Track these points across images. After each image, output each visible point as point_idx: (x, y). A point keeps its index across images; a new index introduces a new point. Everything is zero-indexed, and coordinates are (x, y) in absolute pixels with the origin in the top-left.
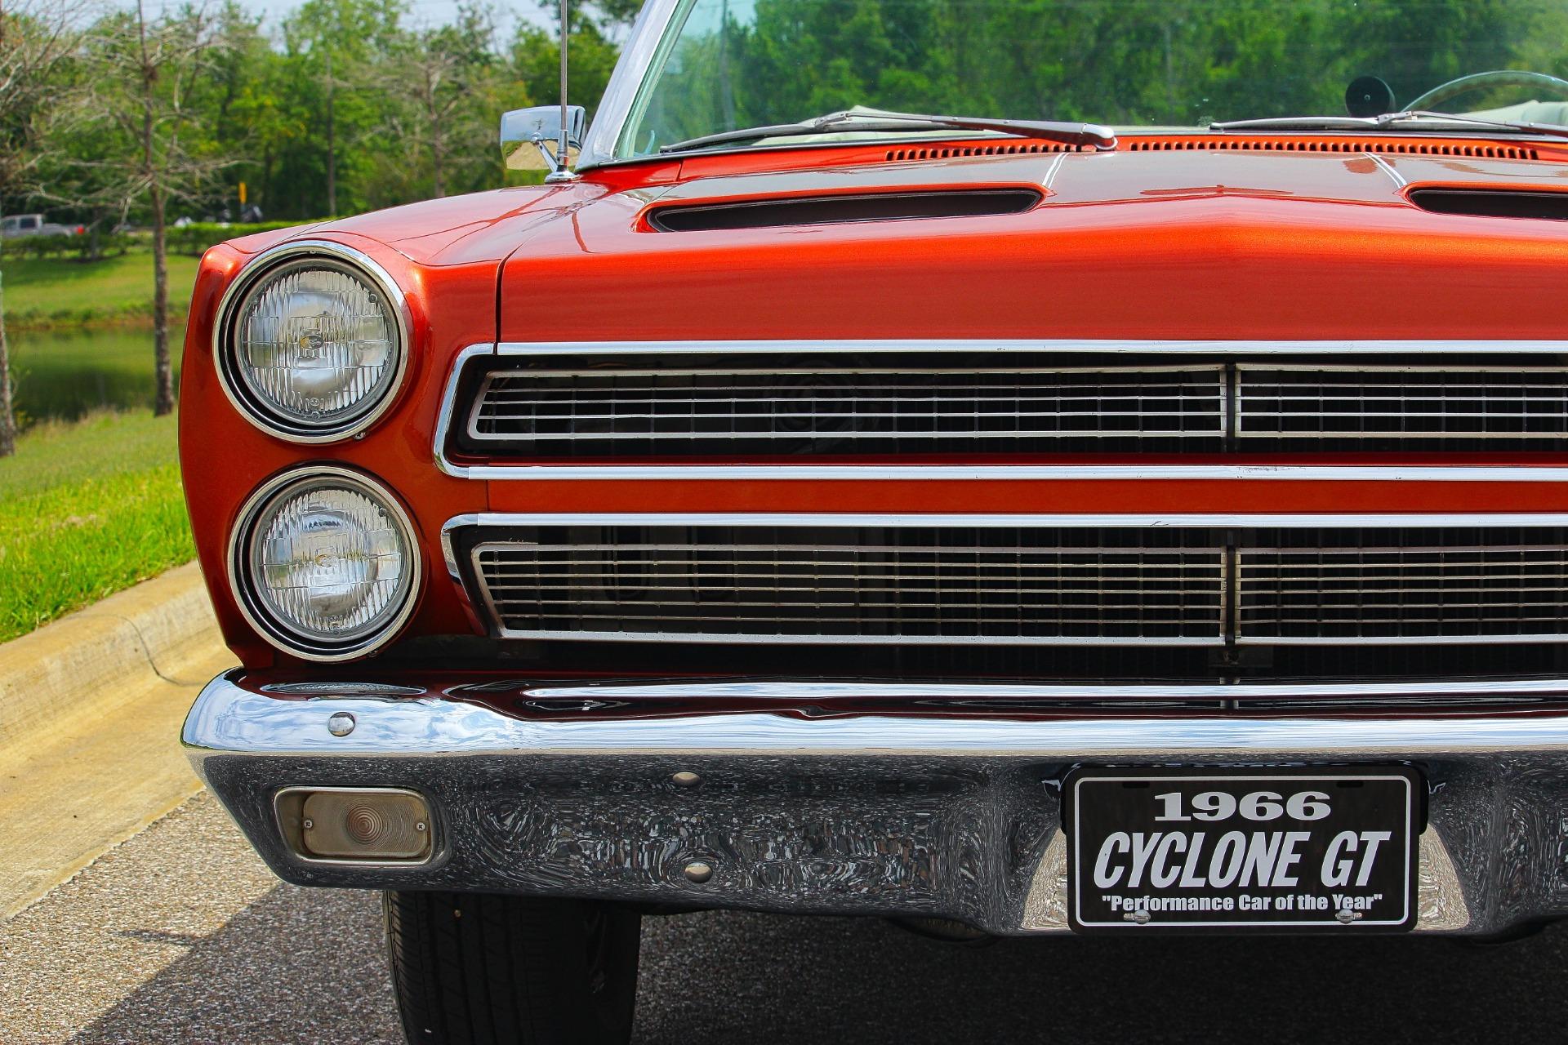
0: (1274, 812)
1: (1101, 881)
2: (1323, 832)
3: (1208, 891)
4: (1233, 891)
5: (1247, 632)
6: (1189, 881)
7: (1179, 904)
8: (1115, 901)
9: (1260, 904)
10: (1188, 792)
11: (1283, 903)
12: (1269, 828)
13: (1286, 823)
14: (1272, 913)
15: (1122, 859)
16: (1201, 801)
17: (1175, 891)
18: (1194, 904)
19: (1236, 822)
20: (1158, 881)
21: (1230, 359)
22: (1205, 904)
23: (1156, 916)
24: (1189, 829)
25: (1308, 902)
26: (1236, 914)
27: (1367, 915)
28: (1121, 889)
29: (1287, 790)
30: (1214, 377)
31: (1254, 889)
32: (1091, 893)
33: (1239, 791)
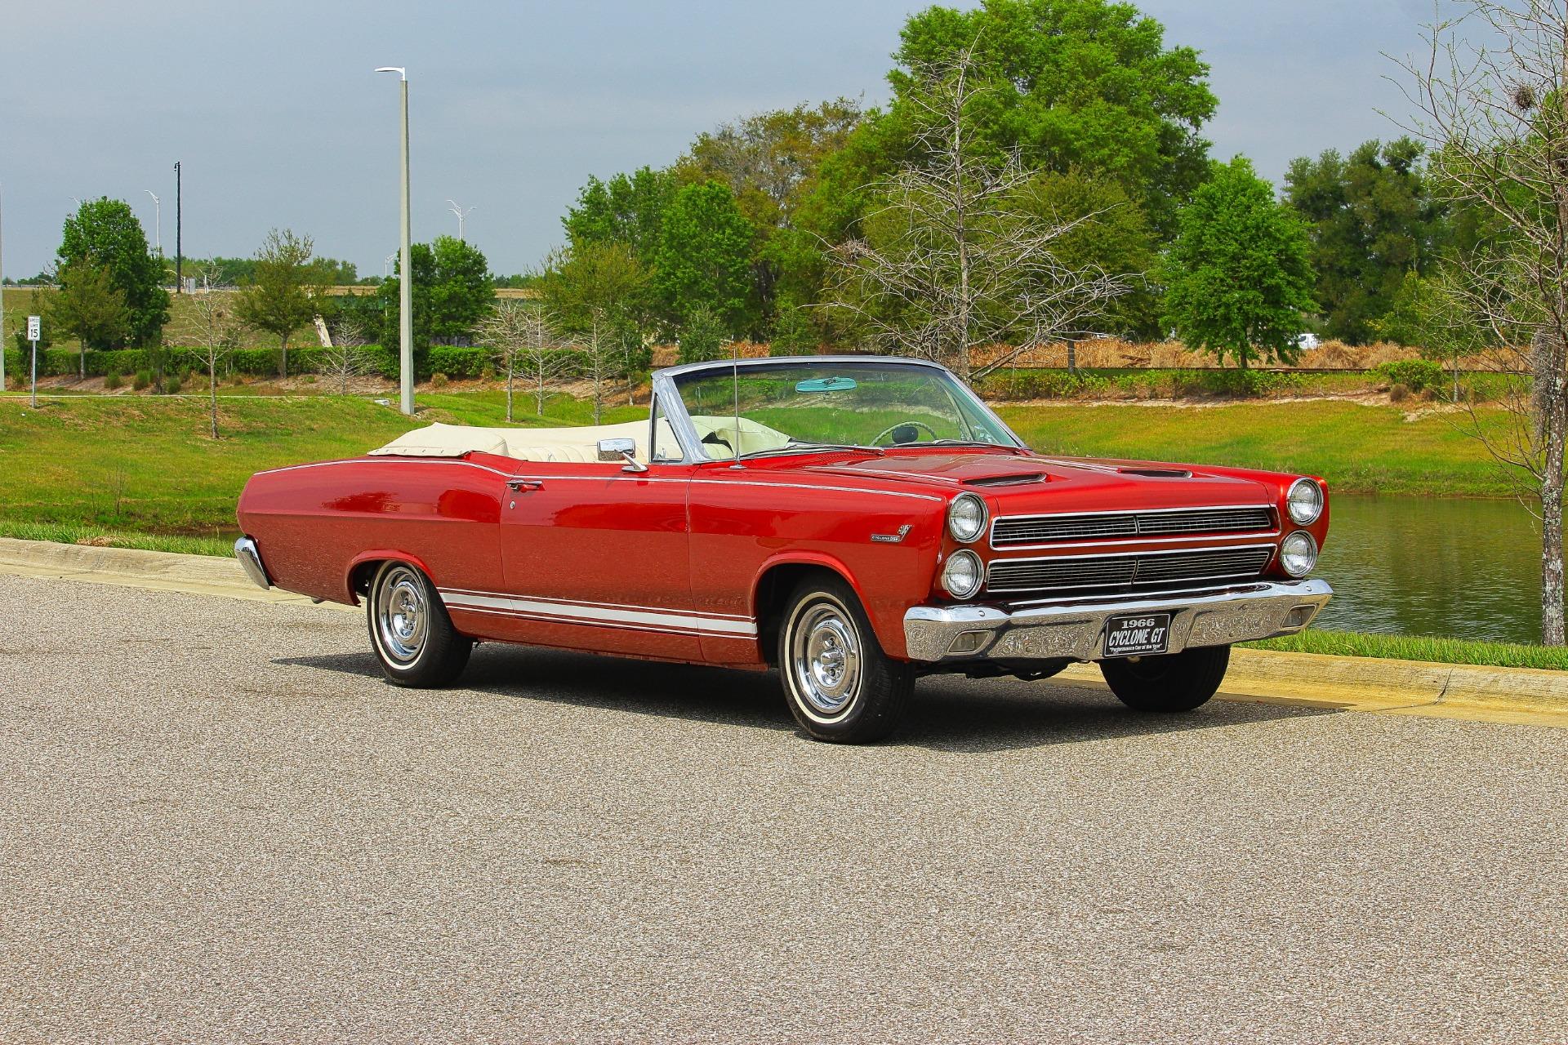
0: (1144, 625)
1: (1111, 644)
2: (1152, 628)
3: (1130, 645)
4: (1134, 645)
5: (1136, 581)
6: (1127, 643)
7: (1124, 649)
8: (1112, 649)
9: (1139, 648)
10: (1129, 620)
11: (1144, 647)
12: (1142, 628)
13: (1146, 627)
14: (1141, 650)
15: (1115, 638)
16: (1131, 623)
17: (1124, 646)
18: (1128, 649)
19: (1138, 628)
20: (1121, 644)
21: (1134, 515)
22: (1130, 649)
23: (1120, 652)
24: (1127, 630)
25: (1148, 647)
26: (1135, 651)
27: (1158, 649)
28: (1114, 646)
29: (1147, 618)
30: (1132, 519)
31: (1139, 644)
32: (1108, 647)
33: (1138, 620)
